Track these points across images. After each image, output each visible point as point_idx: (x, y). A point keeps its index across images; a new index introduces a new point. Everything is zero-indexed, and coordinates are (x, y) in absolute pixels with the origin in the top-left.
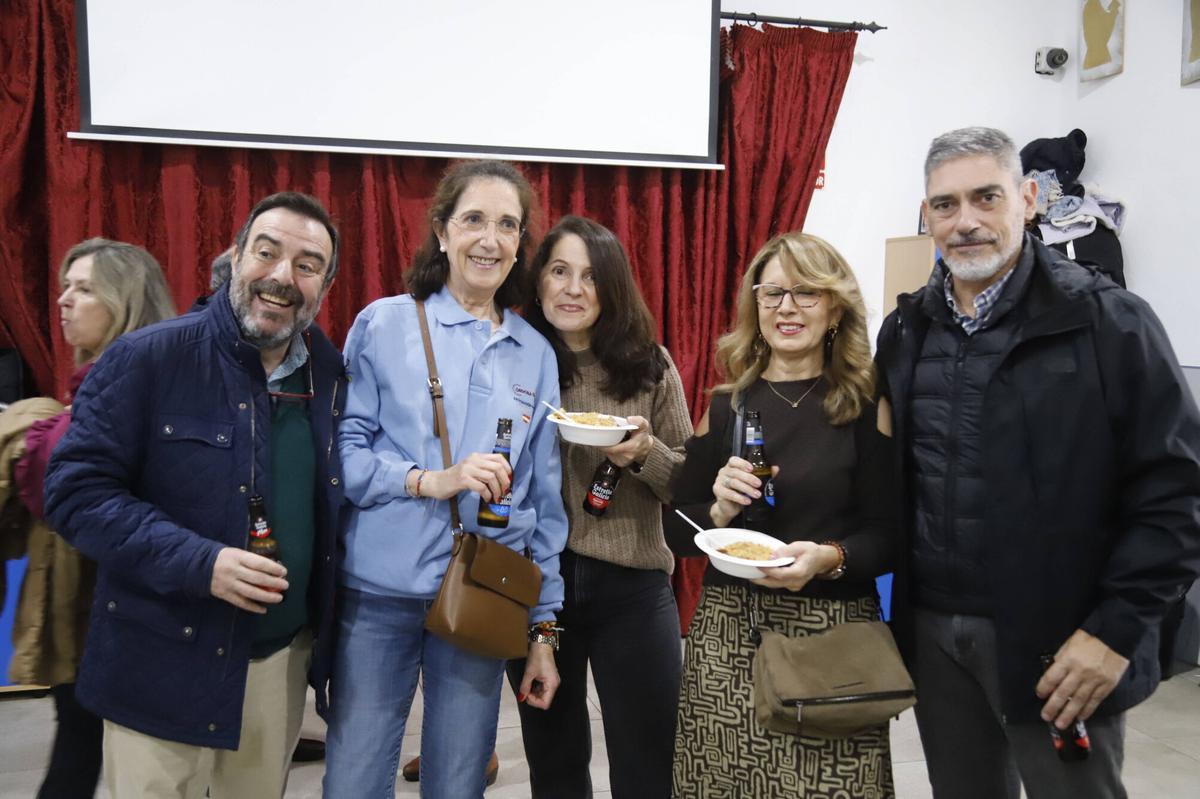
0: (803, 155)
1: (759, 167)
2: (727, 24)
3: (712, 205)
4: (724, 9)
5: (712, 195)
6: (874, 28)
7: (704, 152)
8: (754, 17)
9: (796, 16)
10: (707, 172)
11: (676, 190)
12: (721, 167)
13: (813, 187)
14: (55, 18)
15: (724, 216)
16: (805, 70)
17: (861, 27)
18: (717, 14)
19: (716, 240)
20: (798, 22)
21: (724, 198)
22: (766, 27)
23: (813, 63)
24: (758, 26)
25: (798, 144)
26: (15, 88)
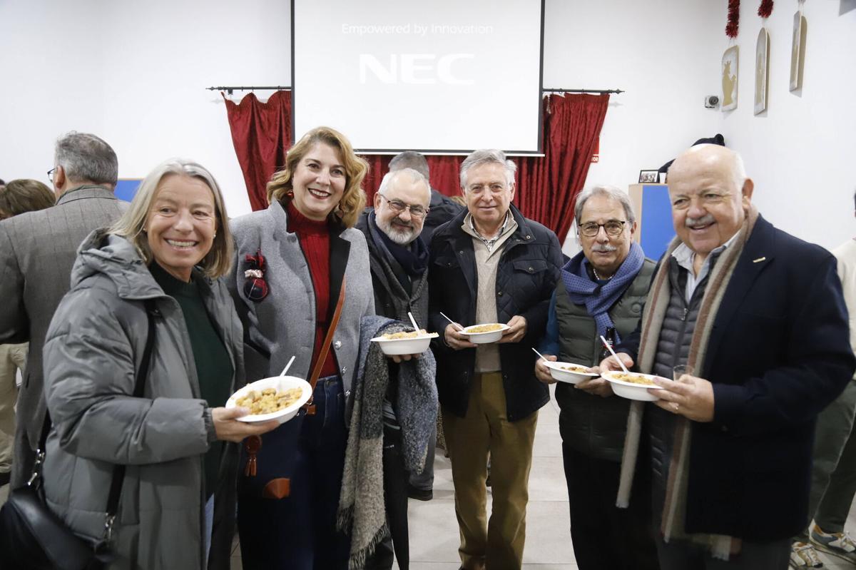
0: (584, 148)
1: (563, 155)
2: (548, 94)
3: (541, 171)
4: (544, 87)
5: (541, 167)
6: (618, 92)
7: (536, 149)
8: (561, 90)
9: (581, 89)
10: (539, 158)
11: (525, 166)
12: (543, 155)
13: (590, 161)
14: (286, 111)
15: (546, 177)
16: (585, 111)
17: (612, 92)
18: (542, 90)
19: (543, 186)
20: (583, 91)
21: (547, 167)
22: (566, 94)
23: (589, 109)
24: (562, 95)
25: (582, 144)
26: (272, 136)
